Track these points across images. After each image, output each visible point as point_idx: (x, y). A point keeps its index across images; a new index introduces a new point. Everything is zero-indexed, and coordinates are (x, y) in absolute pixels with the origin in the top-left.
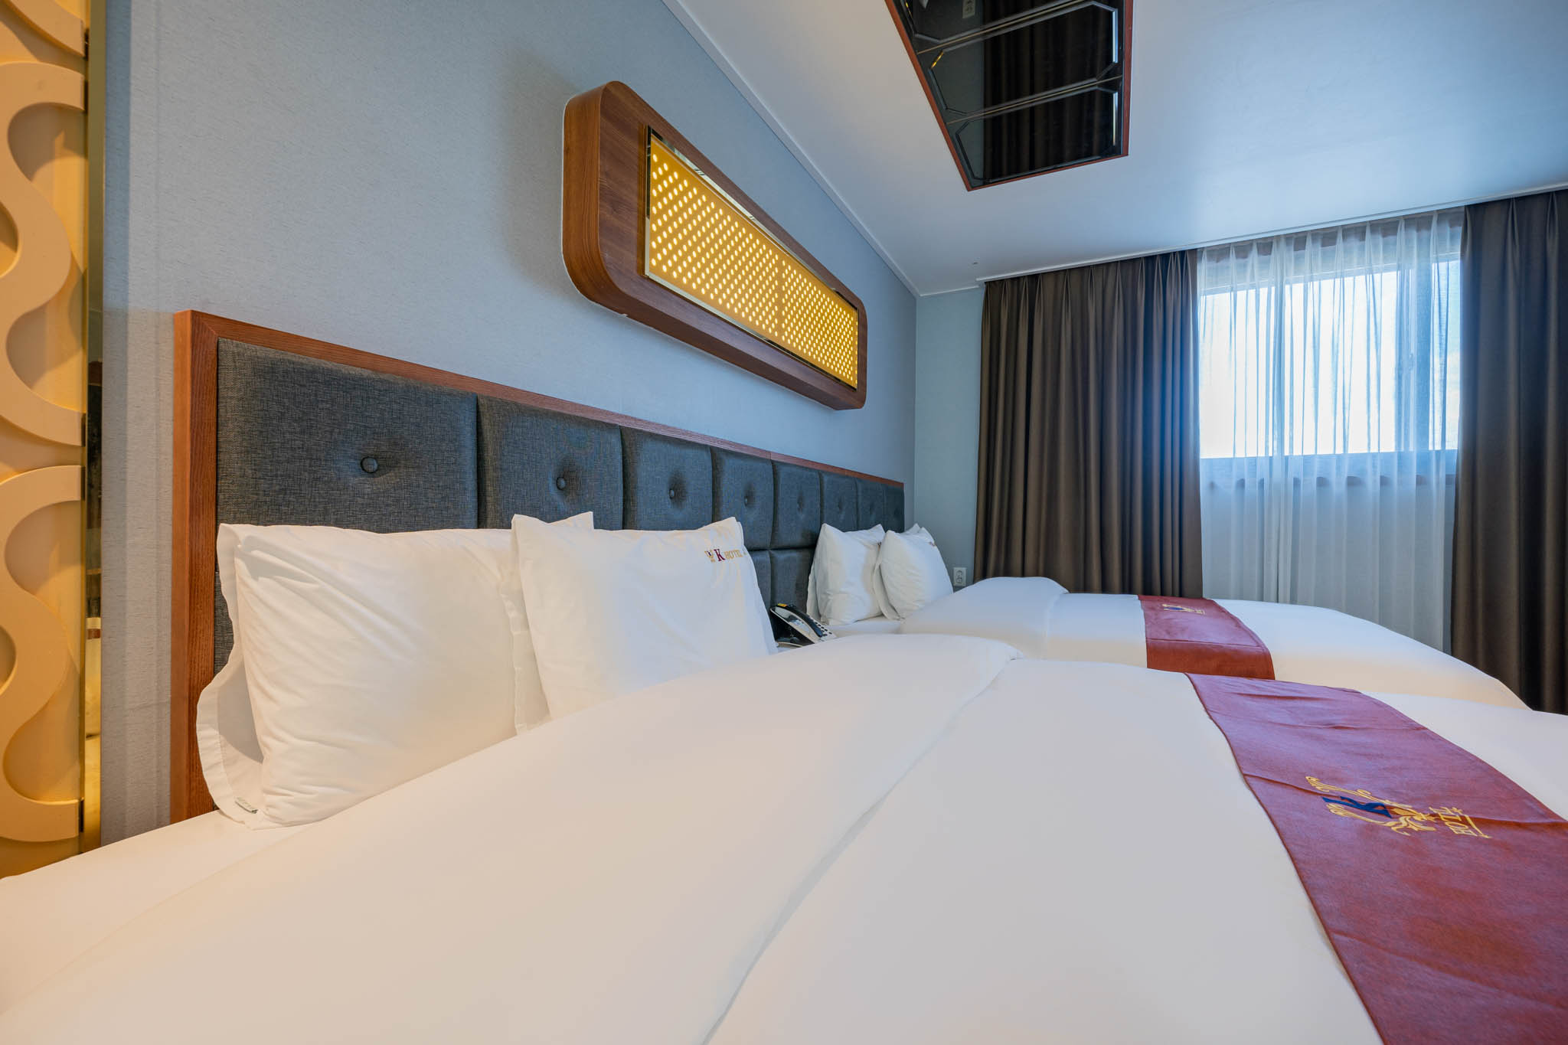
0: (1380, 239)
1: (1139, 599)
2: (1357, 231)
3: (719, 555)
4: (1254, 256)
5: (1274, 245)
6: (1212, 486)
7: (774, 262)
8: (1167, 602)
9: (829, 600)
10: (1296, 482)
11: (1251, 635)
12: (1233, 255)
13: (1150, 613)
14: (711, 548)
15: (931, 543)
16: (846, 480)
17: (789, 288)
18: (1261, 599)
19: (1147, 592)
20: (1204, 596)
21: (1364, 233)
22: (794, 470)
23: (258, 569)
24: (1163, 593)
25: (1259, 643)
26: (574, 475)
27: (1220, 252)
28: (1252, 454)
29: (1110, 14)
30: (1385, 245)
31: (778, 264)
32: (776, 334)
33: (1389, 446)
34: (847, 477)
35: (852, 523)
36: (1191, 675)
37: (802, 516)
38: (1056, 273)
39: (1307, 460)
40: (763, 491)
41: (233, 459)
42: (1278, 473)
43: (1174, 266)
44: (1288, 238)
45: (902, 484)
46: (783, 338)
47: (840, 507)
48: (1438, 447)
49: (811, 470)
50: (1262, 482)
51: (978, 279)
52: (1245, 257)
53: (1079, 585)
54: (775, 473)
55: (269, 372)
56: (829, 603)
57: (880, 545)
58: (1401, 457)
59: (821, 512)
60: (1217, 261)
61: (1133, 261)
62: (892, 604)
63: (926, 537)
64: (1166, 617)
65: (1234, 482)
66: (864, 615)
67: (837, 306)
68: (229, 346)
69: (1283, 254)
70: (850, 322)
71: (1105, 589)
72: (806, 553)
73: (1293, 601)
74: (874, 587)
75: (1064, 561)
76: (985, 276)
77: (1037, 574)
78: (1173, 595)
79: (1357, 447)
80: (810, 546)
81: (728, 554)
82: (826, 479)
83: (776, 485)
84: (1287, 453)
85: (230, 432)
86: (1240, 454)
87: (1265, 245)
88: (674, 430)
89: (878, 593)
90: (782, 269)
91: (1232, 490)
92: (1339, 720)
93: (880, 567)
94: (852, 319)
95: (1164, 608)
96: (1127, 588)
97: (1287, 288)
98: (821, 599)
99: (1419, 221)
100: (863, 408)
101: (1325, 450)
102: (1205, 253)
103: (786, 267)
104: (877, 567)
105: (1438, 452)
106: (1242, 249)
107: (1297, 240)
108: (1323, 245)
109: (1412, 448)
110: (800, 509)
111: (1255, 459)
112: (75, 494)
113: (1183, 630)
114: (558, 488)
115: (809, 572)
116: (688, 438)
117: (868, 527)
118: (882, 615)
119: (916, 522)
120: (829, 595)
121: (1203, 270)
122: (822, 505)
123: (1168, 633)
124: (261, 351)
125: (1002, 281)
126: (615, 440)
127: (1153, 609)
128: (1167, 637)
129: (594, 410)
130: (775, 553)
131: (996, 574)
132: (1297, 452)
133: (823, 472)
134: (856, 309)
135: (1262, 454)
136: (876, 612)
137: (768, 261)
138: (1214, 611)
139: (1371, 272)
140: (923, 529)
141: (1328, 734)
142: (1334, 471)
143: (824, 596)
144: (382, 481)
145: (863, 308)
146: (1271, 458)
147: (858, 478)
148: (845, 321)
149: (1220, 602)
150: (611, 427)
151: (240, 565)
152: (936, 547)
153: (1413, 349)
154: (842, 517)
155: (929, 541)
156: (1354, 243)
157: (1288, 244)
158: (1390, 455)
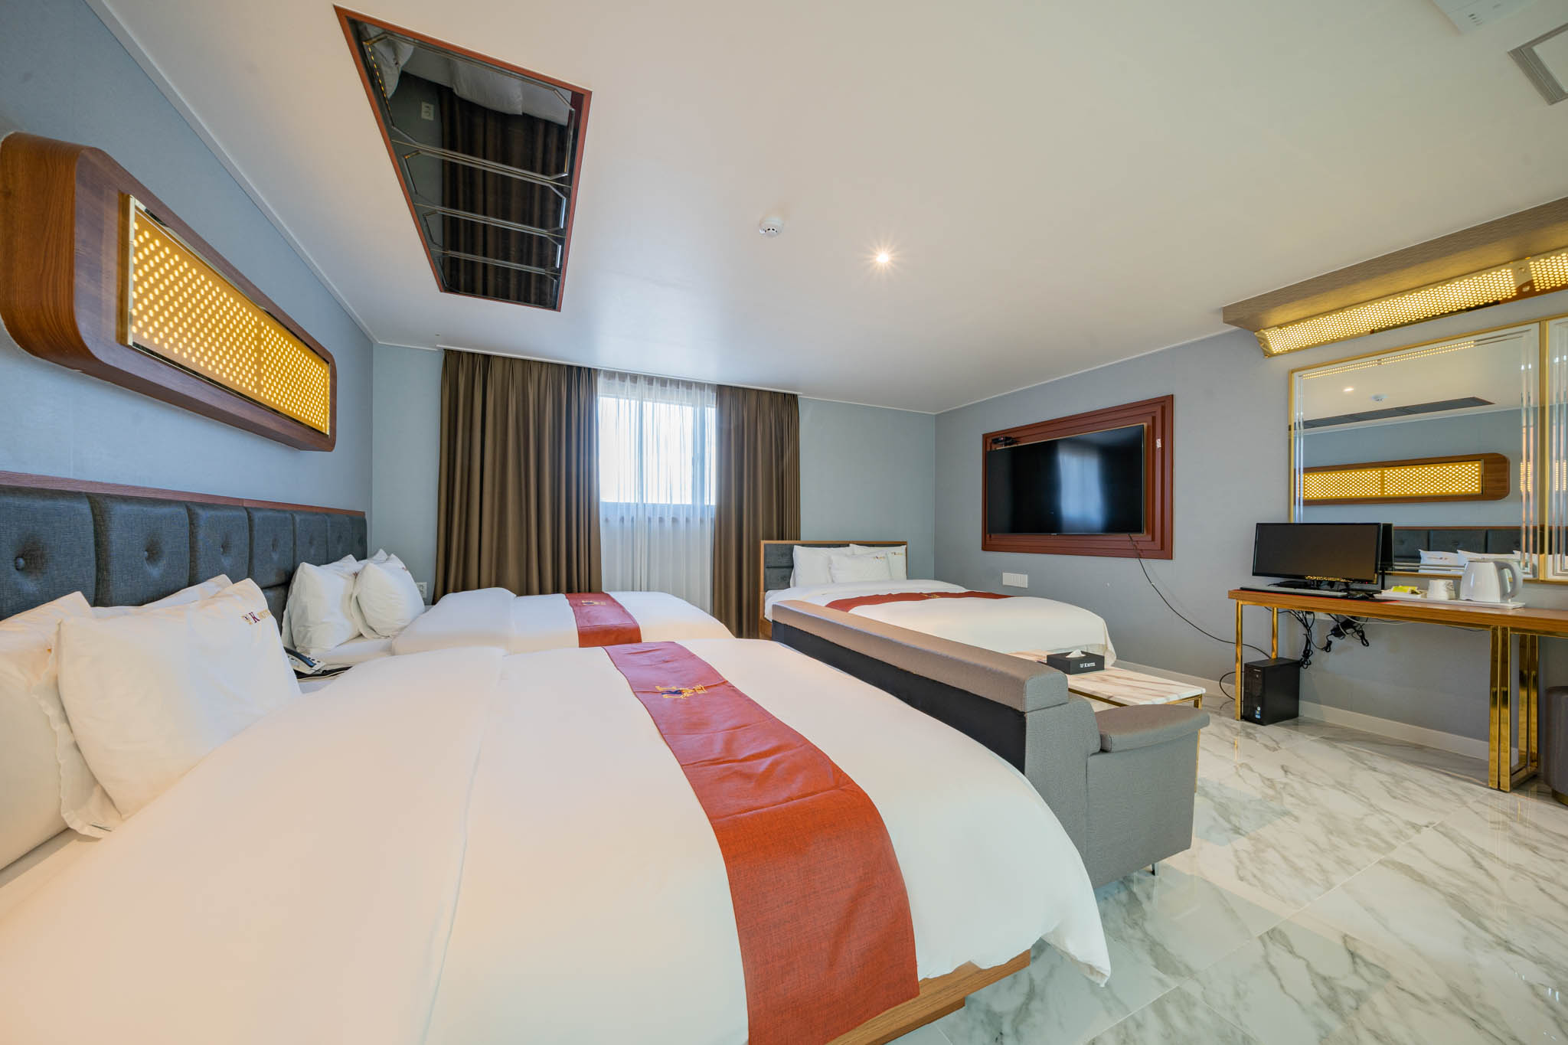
0: (685, 390)
1: (567, 598)
2: (677, 383)
3: (254, 618)
4: (628, 382)
5: (638, 379)
6: (607, 520)
7: (253, 323)
8: (585, 599)
9: (309, 631)
10: (649, 519)
11: (630, 616)
12: (617, 379)
13: (576, 608)
14: (246, 613)
15: (403, 568)
16: (318, 517)
17: (267, 347)
18: (633, 590)
19: (569, 591)
20: (603, 590)
21: (678, 385)
22: (270, 513)
24: (579, 592)
25: (634, 622)
26: (39, 553)
27: (611, 375)
28: (628, 501)
29: (556, 247)
30: (688, 393)
31: (257, 326)
32: (256, 391)
33: (689, 502)
34: (317, 514)
35: (326, 558)
36: (605, 647)
37: (275, 557)
39: (654, 506)
40: (240, 540)
42: (641, 513)
43: (584, 376)
44: (645, 376)
45: (364, 513)
46: (262, 394)
47: (311, 543)
48: (708, 503)
49: (284, 511)
50: (633, 519)
51: (438, 346)
52: (624, 381)
53: (524, 591)
54: (250, 519)
56: (309, 635)
57: (356, 575)
58: (694, 507)
59: (294, 551)
60: (609, 379)
61: (559, 366)
62: (371, 625)
63: (397, 564)
64: (587, 610)
65: (618, 519)
66: (344, 639)
67: (303, 355)
69: (642, 384)
70: (322, 375)
71: (541, 592)
72: (280, 591)
73: (648, 590)
74: (353, 613)
75: (512, 571)
76: (444, 345)
77: (490, 586)
78: (585, 592)
79: (676, 501)
80: (284, 583)
81: (260, 614)
82: (298, 518)
83: (251, 530)
84: (645, 502)
86: (621, 501)
87: (634, 378)
88: (144, 489)
89: (357, 617)
90: (261, 330)
91: (618, 523)
92: (667, 658)
93: (357, 598)
94: (324, 371)
95: (582, 603)
96: (556, 590)
97: (644, 403)
98: (299, 632)
99: (701, 386)
100: (334, 451)
101: (662, 501)
102: (602, 372)
103: (264, 328)
104: (354, 597)
105: (708, 506)
106: (623, 376)
107: (650, 380)
108: (661, 386)
109: (698, 503)
110: (274, 550)
111: (629, 504)
113: (597, 618)
114: (17, 569)
115: (284, 608)
116: (159, 496)
117: (337, 558)
118: (361, 635)
119: (381, 548)
120: (309, 627)
121: (601, 382)
122: (294, 544)
123: (589, 621)
125: (460, 352)
126: (85, 508)
127: (576, 605)
128: (589, 625)
129: (53, 480)
131: (455, 591)
132: (650, 502)
133: (295, 512)
134: (328, 363)
135: (633, 501)
136: (356, 633)
137: (248, 323)
138: (610, 602)
139: (681, 405)
140: (393, 556)
141: (665, 665)
142: (666, 515)
143: (302, 629)
145: (333, 360)
146: (637, 505)
147: (328, 512)
148: (318, 373)
149: (613, 595)
150: (76, 495)
152: (408, 572)
153: (698, 452)
154: (312, 552)
155: (401, 567)
156: (674, 387)
157: (645, 380)
158: (689, 505)
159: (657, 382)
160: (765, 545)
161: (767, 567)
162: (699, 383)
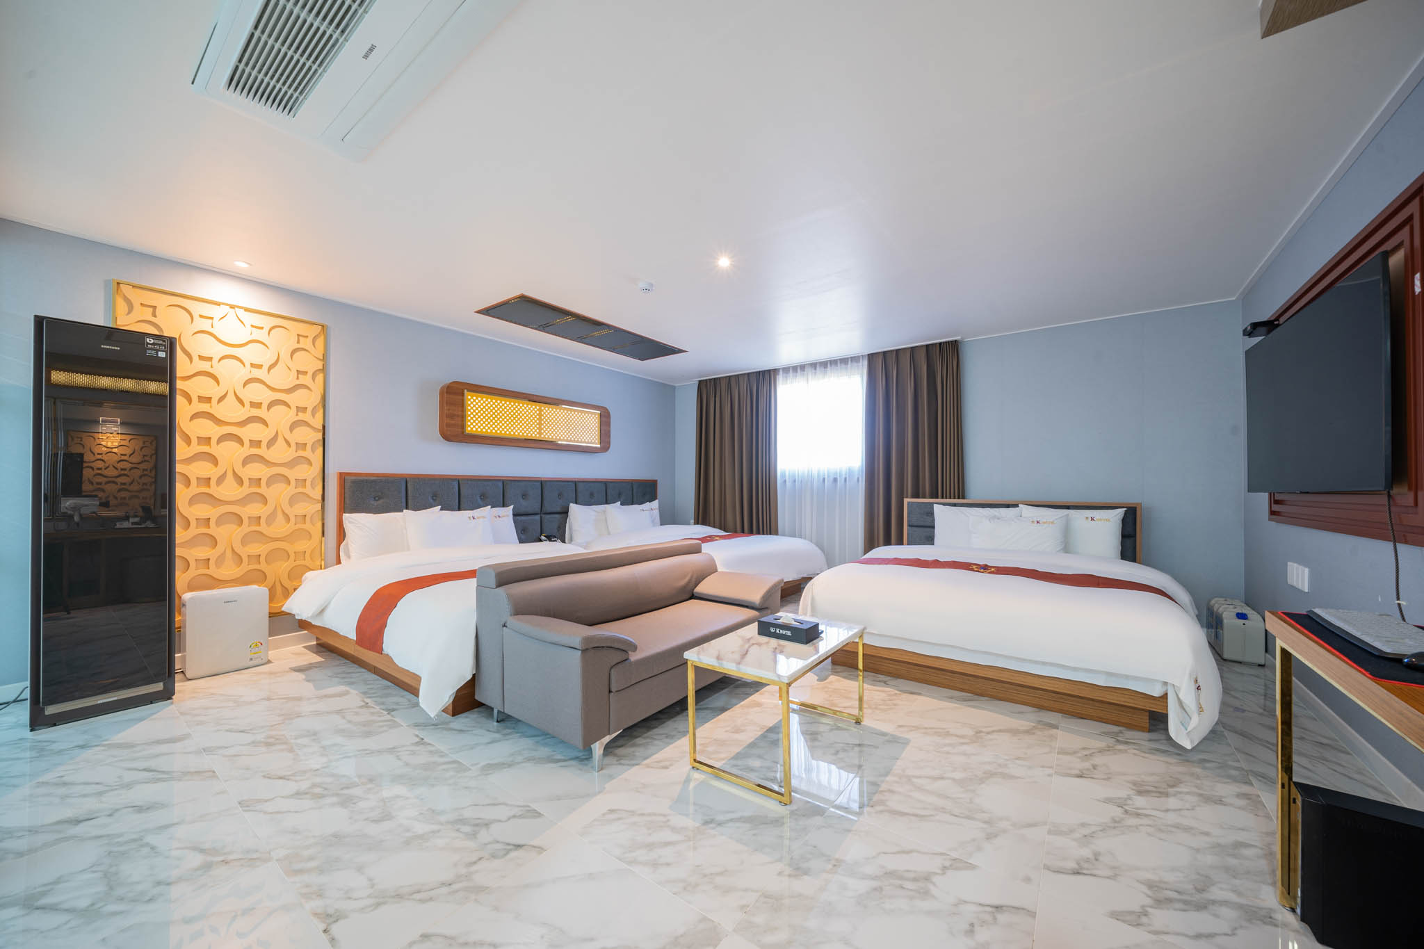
0: (843, 366)
2: (835, 362)
4: (799, 372)
5: (806, 367)
7: (536, 410)
12: (791, 371)
14: (471, 516)
17: (546, 416)
21: (837, 363)
22: (555, 483)
23: (350, 522)
27: (786, 370)
30: (845, 369)
31: (539, 410)
32: (538, 435)
34: (599, 482)
35: (601, 502)
37: (562, 501)
38: (735, 375)
40: (534, 493)
41: (348, 501)
43: (767, 376)
44: (811, 365)
45: (655, 481)
46: (543, 436)
49: (570, 482)
51: (697, 380)
52: (796, 372)
54: (542, 485)
55: (354, 482)
56: (573, 535)
59: (569, 498)
60: (786, 374)
63: (654, 507)
65: (792, 481)
67: (583, 414)
68: (347, 477)
69: (809, 370)
70: (594, 418)
72: (564, 515)
76: (699, 378)
80: (565, 513)
82: (578, 486)
83: (542, 490)
85: (347, 495)
87: (803, 367)
90: (542, 411)
91: (792, 484)
94: (596, 416)
99: (856, 359)
100: (608, 453)
102: (781, 371)
103: (544, 409)
106: (795, 368)
107: (814, 365)
108: (823, 368)
110: (558, 498)
112: (320, 508)
115: (566, 523)
116: (489, 479)
120: (573, 531)
121: (780, 379)
122: (576, 496)
124: (353, 478)
125: (705, 380)
126: (455, 483)
130: (543, 516)
133: (577, 483)
137: (532, 410)
140: (656, 502)
144: (380, 502)
147: (608, 482)
148: (590, 419)
150: (453, 479)
151: (347, 522)
154: (583, 500)
156: (833, 366)
157: (811, 367)
159: (820, 366)
160: (909, 503)
161: (910, 526)
162: (855, 357)
